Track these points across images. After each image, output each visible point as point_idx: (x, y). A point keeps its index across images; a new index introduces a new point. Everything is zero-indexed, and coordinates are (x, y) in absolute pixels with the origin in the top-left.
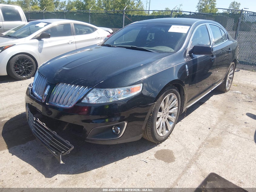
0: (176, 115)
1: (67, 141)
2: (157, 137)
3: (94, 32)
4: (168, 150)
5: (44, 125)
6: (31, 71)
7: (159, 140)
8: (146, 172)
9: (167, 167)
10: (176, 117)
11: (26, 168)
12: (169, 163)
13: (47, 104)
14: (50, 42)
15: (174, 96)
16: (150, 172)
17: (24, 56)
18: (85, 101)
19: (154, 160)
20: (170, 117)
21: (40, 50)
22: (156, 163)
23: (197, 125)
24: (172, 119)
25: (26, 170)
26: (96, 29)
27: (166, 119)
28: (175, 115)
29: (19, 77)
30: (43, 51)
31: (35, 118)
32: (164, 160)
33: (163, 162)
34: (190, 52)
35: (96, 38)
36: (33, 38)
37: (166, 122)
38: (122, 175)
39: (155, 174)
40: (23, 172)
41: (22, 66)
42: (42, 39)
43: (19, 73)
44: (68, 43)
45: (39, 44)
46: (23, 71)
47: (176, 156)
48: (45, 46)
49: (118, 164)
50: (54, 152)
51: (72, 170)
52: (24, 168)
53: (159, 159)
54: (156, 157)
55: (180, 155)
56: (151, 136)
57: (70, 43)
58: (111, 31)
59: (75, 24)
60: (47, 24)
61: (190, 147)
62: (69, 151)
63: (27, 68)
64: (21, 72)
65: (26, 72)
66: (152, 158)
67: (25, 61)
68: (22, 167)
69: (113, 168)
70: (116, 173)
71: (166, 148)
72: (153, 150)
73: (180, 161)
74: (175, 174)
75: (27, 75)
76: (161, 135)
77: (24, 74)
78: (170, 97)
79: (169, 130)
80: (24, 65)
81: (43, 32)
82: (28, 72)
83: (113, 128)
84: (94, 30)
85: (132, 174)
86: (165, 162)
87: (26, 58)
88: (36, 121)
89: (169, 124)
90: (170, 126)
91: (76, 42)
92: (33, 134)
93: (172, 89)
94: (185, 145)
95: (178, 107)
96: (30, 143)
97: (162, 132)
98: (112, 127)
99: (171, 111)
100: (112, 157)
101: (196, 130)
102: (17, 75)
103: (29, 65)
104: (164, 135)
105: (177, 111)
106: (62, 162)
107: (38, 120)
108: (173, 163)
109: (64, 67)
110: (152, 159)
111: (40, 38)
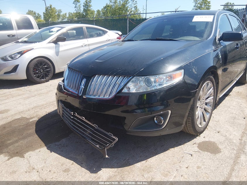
0: (212, 105)
1: (109, 133)
2: (197, 128)
3: (105, 34)
4: (210, 141)
5: (83, 119)
6: (49, 75)
7: (199, 132)
8: (195, 165)
9: (216, 158)
10: (212, 108)
11: (66, 165)
12: (216, 154)
13: (84, 97)
14: (65, 45)
15: (210, 84)
16: (200, 164)
17: (42, 60)
18: (125, 90)
19: (199, 152)
20: (206, 107)
21: (57, 53)
22: (202, 155)
23: (231, 116)
24: (209, 109)
25: (67, 167)
26: (107, 32)
27: (203, 109)
28: (210, 106)
29: (38, 81)
30: (60, 54)
31: (73, 113)
32: (210, 151)
33: (209, 153)
34: (219, 40)
35: (107, 40)
36: (49, 42)
37: (203, 112)
38: (170, 168)
39: (205, 167)
40: (64, 169)
41: (40, 69)
42: (58, 43)
43: (38, 77)
44: (82, 46)
45: (56, 47)
46: (42, 74)
47: (220, 147)
48: (61, 49)
49: (161, 158)
50: (98, 146)
51: (115, 165)
52: (64, 166)
53: (204, 151)
54: (200, 149)
55: (224, 146)
56: (191, 127)
57: (84, 46)
58: (120, 33)
59: (87, 28)
60: (61, 28)
61: (231, 137)
62: (113, 144)
63: (45, 72)
64: (40, 76)
65: (44, 75)
66: (196, 150)
67: (43, 64)
68: (62, 165)
69: (158, 162)
70: (163, 167)
71: (207, 139)
72: (194, 142)
73: (226, 152)
74: (227, 165)
75: (45, 78)
76: (200, 126)
77: (43, 78)
78: (208, 84)
79: (207, 121)
80: (42, 69)
81: (58, 36)
82: (46, 75)
83: (155, 119)
84: (105, 32)
85: (180, 167)
86: (211, 153)
87: (44, 62)
88: (74, 116)
89: (206, 115)
90: (207, 116)
91: (89, 45)
92: (71, 129)
93: (209, 76)
94: (226, 135)
95: (214, 96)
96: (64, 141)
97: (200, 124)
98: (154, 117)
99: (208, 101)
100: (153, 150)
101: (231, 120)
102: (36, 78)
103: (46, 68)
104: (202, 126)
105: (213, 101)
106: (107, 156)
107: (76, 114)
108: (221, 154)
109: (96, 59)
110: (196, 152)
111: (56, 42)
